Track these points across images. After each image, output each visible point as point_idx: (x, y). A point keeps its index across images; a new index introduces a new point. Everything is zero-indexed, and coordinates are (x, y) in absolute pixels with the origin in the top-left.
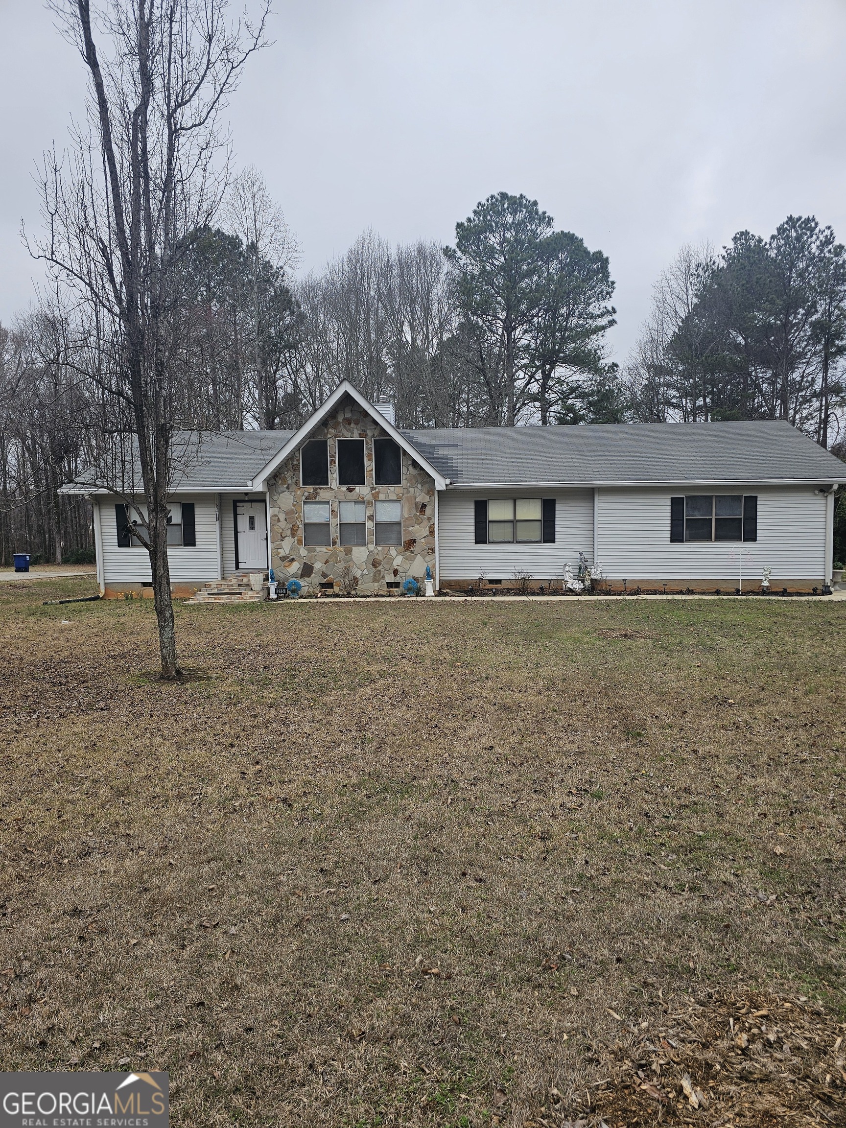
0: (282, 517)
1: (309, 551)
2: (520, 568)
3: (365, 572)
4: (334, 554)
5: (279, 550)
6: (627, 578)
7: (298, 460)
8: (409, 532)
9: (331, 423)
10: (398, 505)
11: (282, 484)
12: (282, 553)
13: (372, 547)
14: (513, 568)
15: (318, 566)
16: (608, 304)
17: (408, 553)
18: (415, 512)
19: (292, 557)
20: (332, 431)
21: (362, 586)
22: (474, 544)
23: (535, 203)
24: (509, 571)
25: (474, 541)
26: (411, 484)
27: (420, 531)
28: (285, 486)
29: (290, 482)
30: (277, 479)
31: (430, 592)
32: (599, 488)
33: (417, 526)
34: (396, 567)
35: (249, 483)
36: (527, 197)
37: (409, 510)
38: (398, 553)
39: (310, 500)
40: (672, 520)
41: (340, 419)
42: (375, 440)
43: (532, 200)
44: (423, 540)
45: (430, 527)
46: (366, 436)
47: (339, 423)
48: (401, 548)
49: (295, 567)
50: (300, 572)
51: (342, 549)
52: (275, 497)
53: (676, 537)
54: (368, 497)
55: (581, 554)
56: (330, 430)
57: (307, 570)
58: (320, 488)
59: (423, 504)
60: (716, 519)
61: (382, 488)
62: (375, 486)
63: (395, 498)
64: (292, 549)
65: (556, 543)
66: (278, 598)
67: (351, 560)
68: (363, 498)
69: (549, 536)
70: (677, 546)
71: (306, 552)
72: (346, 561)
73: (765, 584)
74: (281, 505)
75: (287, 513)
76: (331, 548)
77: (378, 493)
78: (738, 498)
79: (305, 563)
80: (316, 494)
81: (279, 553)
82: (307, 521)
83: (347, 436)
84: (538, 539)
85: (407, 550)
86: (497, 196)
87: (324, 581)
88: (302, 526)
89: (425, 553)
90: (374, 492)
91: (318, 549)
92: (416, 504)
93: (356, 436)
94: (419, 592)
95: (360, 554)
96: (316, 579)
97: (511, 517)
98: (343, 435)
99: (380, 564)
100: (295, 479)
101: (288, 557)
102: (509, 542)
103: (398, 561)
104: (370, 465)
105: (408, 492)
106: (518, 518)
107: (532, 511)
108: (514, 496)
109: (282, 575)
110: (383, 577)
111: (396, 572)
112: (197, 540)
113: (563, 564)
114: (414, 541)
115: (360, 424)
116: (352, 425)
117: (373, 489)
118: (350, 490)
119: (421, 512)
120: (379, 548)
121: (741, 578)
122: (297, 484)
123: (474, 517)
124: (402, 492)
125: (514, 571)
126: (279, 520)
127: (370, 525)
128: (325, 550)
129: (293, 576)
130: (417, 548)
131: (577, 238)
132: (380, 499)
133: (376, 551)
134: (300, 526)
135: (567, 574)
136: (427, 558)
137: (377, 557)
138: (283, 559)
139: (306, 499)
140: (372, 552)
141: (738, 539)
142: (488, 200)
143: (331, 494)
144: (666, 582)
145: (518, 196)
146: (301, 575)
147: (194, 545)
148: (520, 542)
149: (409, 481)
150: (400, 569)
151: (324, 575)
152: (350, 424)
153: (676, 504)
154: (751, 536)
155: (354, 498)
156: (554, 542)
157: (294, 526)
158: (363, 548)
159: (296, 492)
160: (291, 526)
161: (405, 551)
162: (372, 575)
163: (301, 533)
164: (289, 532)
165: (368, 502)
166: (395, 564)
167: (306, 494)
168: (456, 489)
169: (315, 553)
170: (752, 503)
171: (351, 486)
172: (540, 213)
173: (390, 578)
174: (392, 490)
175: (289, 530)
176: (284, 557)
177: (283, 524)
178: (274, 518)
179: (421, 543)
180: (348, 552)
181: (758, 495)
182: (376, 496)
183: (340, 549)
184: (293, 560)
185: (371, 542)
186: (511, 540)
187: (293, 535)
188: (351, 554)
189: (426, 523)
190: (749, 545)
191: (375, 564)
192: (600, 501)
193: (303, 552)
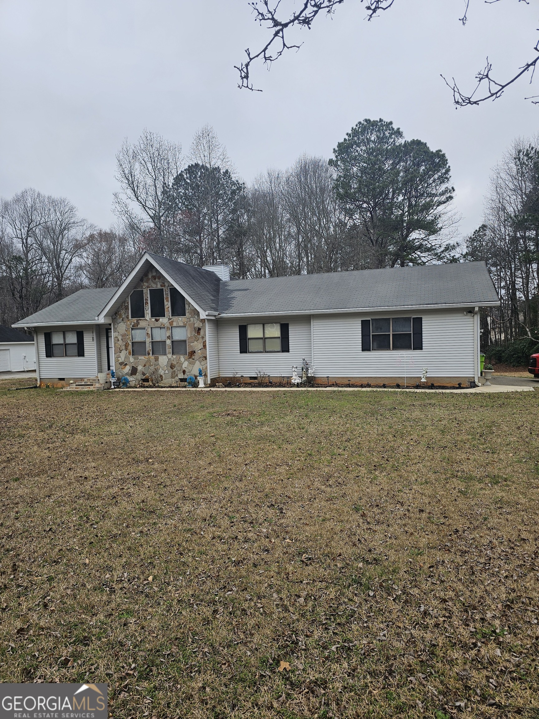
0: (120, 338)
1: (135, 359)
2: (261, 369)
3: (167, 372)
4: (149, 361)
5: (119, 358)
6: (330, 376)
7: (128, 303)
8: (191, 346)
9: (145, 279)
10: (184, 329)
11: (120, 318)
12: (120, 361)
13: (170, 356)
14: (256, 369)
15: (140, 368)
16: (449, 185)
17: (191, 360)
18: (194, 333)
19: (125, 363)
20: (146, 284)
21: (165, 381)
22: (239, 354)
23: (391, 123)
24: (253, 371)
25: (239, 352)
26: (191, 315)
27: (197, 346)
28: (121, 319)
29: (124, 316)
30: (117, 315)
31: (201, 385)
32: (313, 315)
33: (196, 342)
34: (184, 369)
35: (96, 318)
36: (384, 120)
37: (191, 333)
38: (185, 360)
39: (135, 327)
40: (362, 336)
41: (150, 276)
42: (170, 288)
43: (389, 121)
44: (199, 351)
45: (203, 343)
46: (164, 286)
47: (149, 279)
48: (187, 356)
49: (127, 369)
50: (130, 372)
51: (153, 357)
52: (116, 326)
53: (366, 347)
54: (167, 325)
55: (304, 360)
56: (145, 283)
57: (134, 371)
58: (140, 320)
59: (199, 328)
60: (393, 334)
61: (175, 318)
62: (171, 317)
63: (182, 325)
64: (125, 357)
65: (290, 353)
66: (115, 388)
67: (158, 364)
68: (164, 325)
69: (285, 348)
70: (366, 353)
71: (133, 359)
72: (156, 365)
73: (423, 380)
74: (119, 331)
75: (122, 336)
76: (147, 357)
77: (173, 322)
78: (409, 319)
79: (133, 367)
80: (138, 323)
81: (118, 361)
82: (134, 341)
83: (154, 287)
84: (279, 350)
85: (190, 358)
86: (363, 122)
87: (144, 377)
88: (130, 344)
89: (201, 359)
90: (170, 321)
91: (140, 358)
92: (195, 328)
93: (159, 287)
94: (196, 385)
95: (163, 360)
96: (139, 376)
97: (261, 336)
98: (152, 286)
99: (175, 367)
100: (126, 314)
101: (124, 363)
102: (261, 352)
103: (185, 365)
104: (168, 304)
105: (190, 321)
106: (266, 336)
107: (274, 331)
108: (264, 321)
109: (120, 374)
110: (177, 375)
111: (184, 372)
112: (85, 353)
113: (292, 366)
114: (194, 352)
115: (161, 279)
116: (157, 280)
117: (169, 319)
118: (157, 320)
119: (198, 333)
120: (174, 357)
121: (405, 376)
122: (127, 317)
123: (239, 336)
124: (186, 321)
125: (257, 371)
126: (118, 340)
127: (169, 342)
128: (144, 358)
129: (127, 374)
130: (196, 356)
131: (422, 143)
132: (174, 326)
133: (172, 359)
134: (130, 343)
135: (294, 373)
136: (202, 363)
137: (173, 362)
138: (121, 364)
139: (133, 326)
140: (170, 359)
141: (408, 348)
142: (357, 126)
143: (146, 323)
144: (349, 379)
145: (378, 120)
146: (131, 373)
147: (84, 356)
148: (267, 352)
149: (190, 313)
150: (187, 370)
151: (144, 374)
152: (155, 279)
153: (365, 324)
154: (419, 346)
155: (159, 325)
156: (288, 351)
157: (126, 343)
158: (165, 357)
159: (127, 322)
160: (125, 343)
161: (189, 358)
162: (170, 374)
163: (130, 348)
164: (124, 347)
165: (167, 327)
166: (183, 366)
167: (133, 324)
168: (221, 318)
169: (138, 360)
170: (418, 322)
171: (157, 318)
172: (395, 129)
173: (181, 376)
174: (179, 320)
175: (124, 346)
176: (121, 363)
177: (120, 342)
178: (115, 339)
179: (199, 353)
180: (157, 359)
181: (423, 317)
182: (171, 323)
183: (152, 357)
184: (126, 364)
185: (169, 353)
186: (262, 351)
187: (126, 349)
188: (158, 361)
189: (201, 340)
190: (418, 352)
191: (172, 367)
192: (314, 324)
193: (132, 359)
